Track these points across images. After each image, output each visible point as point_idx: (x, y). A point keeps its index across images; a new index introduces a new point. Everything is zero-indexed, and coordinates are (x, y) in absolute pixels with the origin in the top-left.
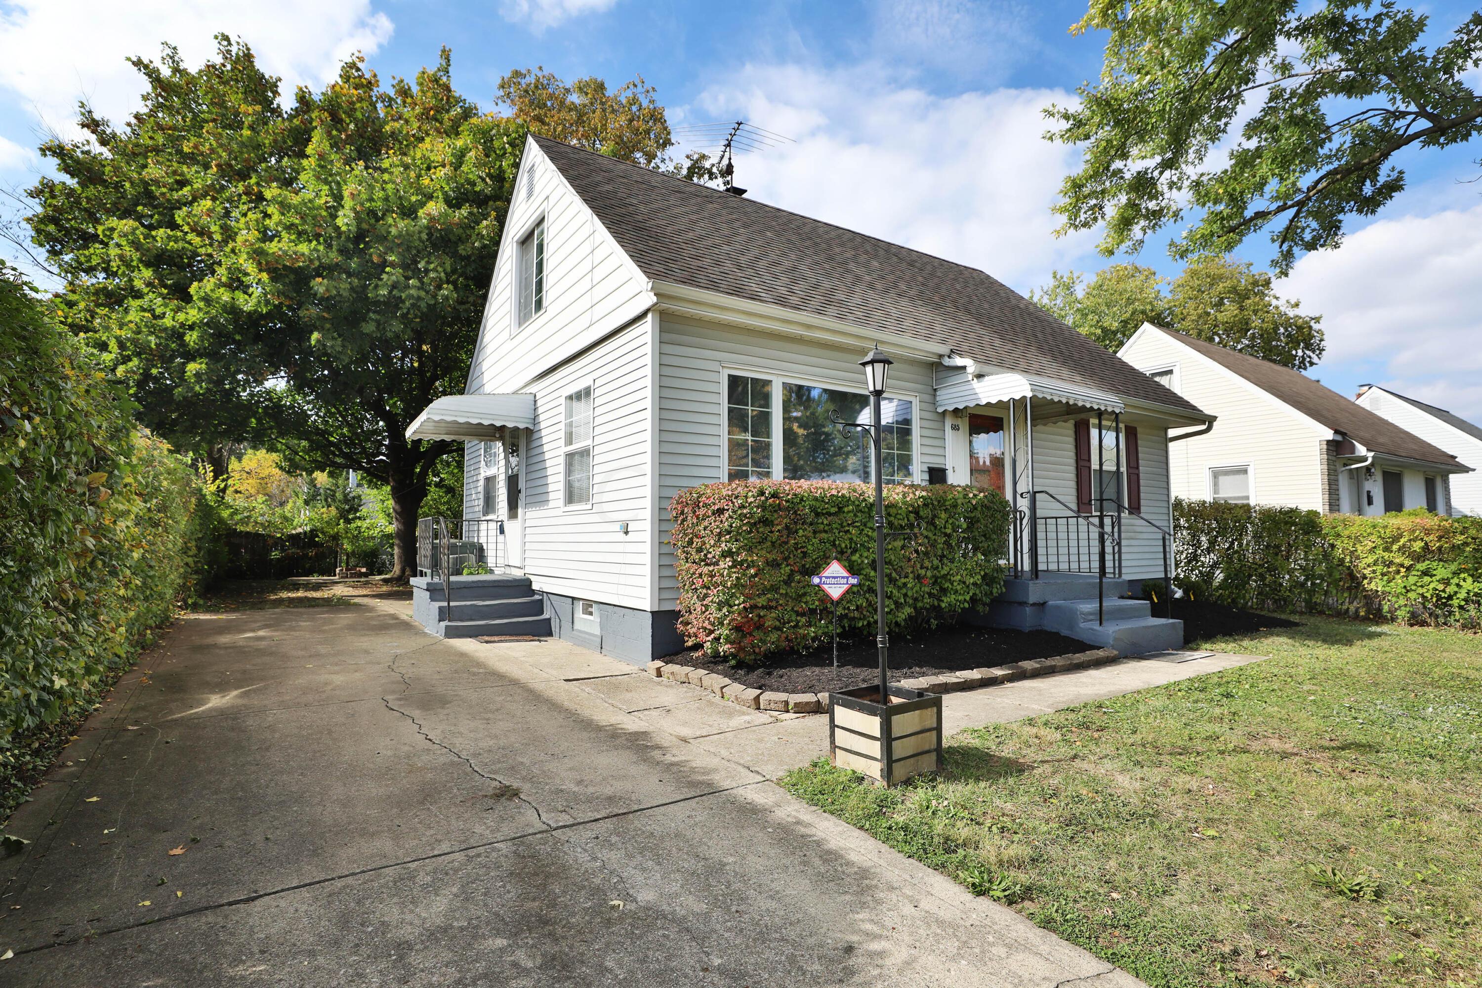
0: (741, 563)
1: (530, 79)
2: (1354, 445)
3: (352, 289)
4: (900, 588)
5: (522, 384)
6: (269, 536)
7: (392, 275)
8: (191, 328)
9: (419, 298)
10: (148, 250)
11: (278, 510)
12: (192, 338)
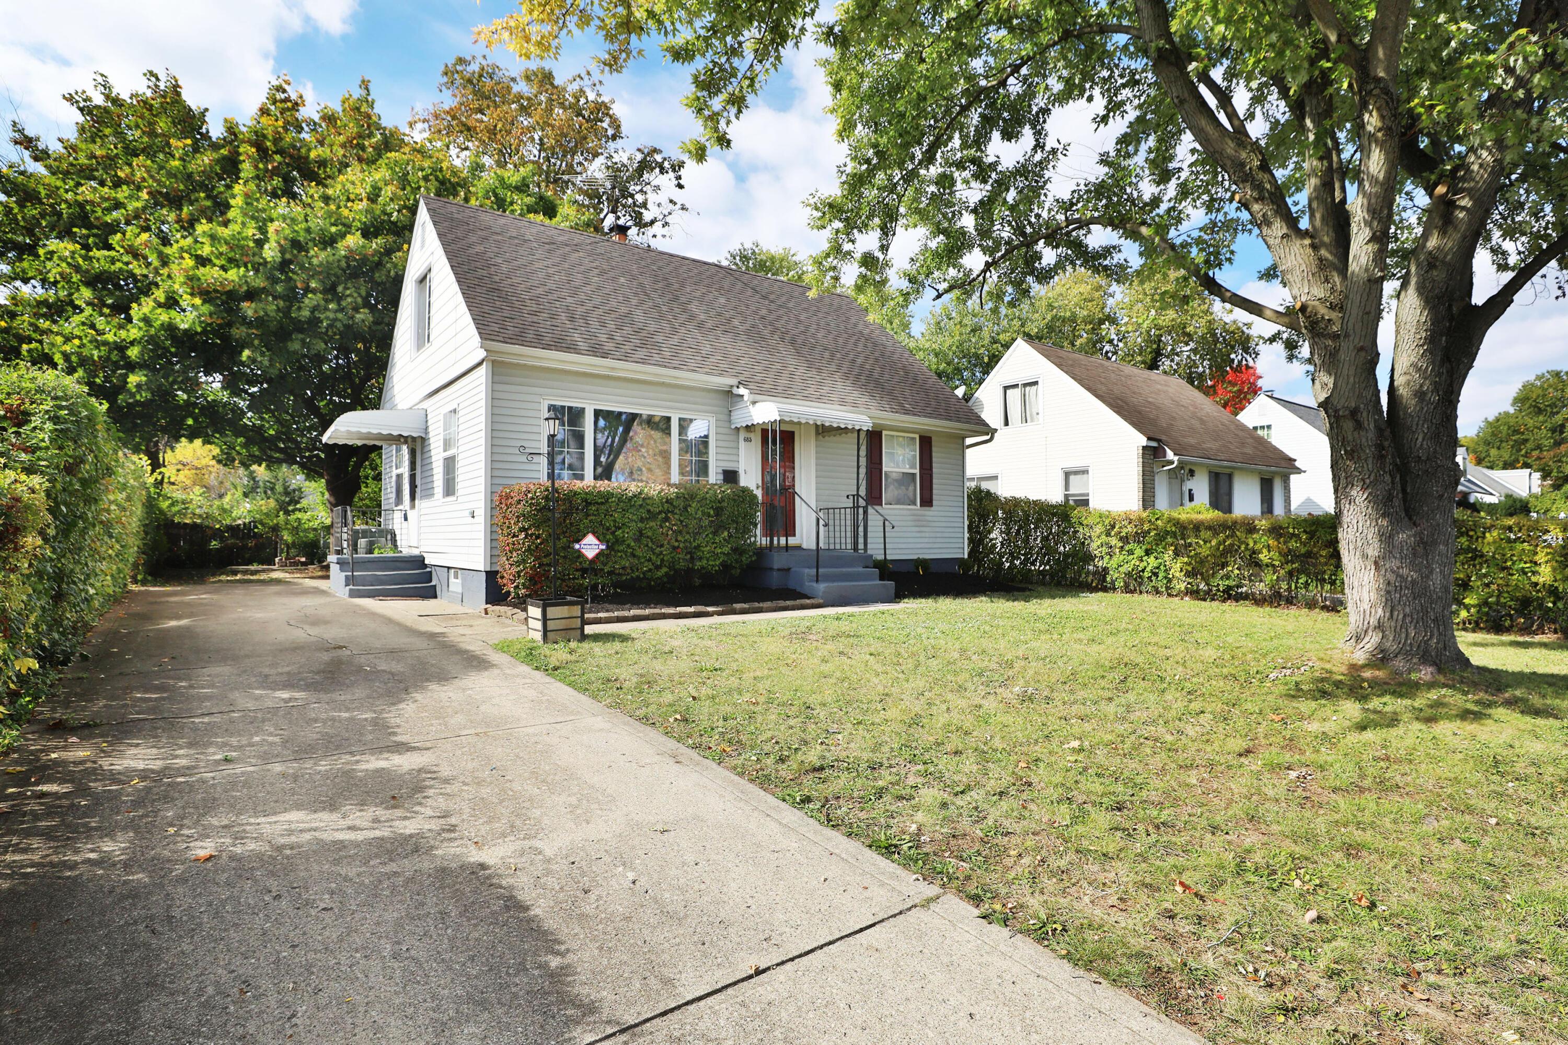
0: (531, 535)
1: (474, 67)
2: (1165, 451)
3: (278, 310)
4: (658, 555)
5: (417, 400)
6: (207, 527)
7: (311, 300)
8: (132, 343)
9: (336, 320)
10: (87, 271)
11: (217, 503)
12: (133, 352)
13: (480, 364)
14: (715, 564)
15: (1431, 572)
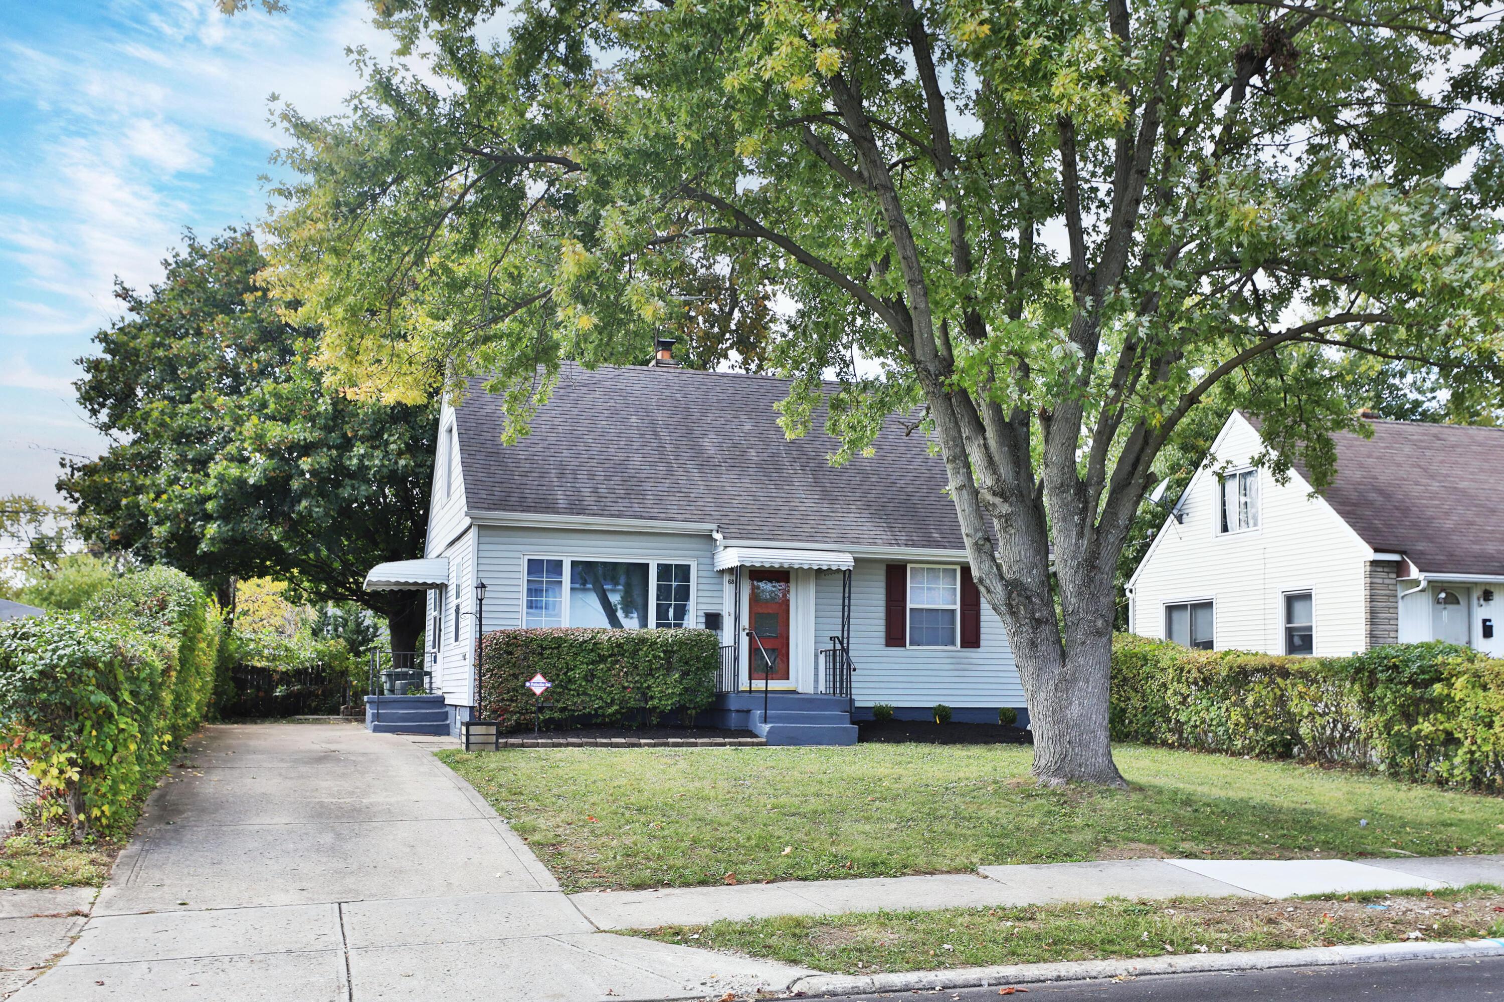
2: (1409, 567)
3: (332, 460)
4: (609, 694)
5: (443, 548)
6: (274, 671)
12: (210, 506)
13: (470, 527)
14: (668, 705)
15: (1071, 704)
